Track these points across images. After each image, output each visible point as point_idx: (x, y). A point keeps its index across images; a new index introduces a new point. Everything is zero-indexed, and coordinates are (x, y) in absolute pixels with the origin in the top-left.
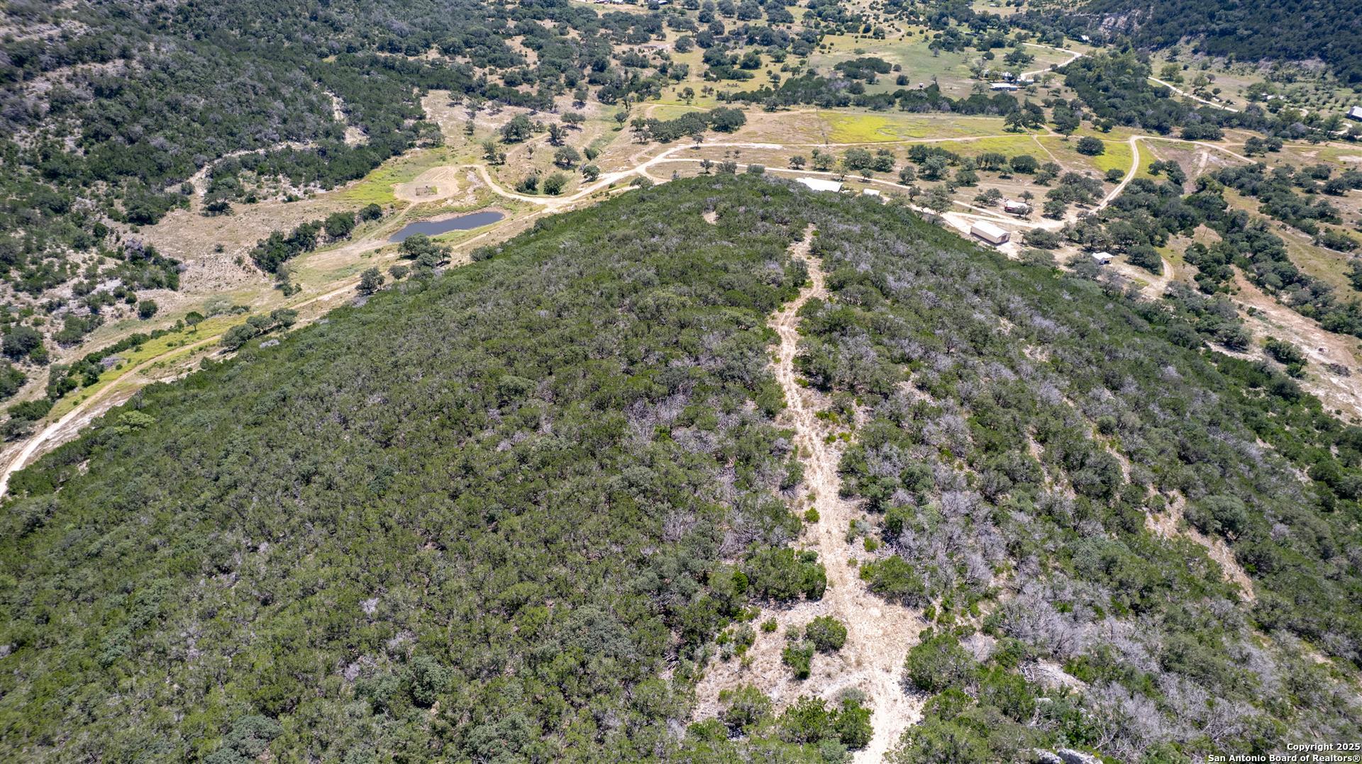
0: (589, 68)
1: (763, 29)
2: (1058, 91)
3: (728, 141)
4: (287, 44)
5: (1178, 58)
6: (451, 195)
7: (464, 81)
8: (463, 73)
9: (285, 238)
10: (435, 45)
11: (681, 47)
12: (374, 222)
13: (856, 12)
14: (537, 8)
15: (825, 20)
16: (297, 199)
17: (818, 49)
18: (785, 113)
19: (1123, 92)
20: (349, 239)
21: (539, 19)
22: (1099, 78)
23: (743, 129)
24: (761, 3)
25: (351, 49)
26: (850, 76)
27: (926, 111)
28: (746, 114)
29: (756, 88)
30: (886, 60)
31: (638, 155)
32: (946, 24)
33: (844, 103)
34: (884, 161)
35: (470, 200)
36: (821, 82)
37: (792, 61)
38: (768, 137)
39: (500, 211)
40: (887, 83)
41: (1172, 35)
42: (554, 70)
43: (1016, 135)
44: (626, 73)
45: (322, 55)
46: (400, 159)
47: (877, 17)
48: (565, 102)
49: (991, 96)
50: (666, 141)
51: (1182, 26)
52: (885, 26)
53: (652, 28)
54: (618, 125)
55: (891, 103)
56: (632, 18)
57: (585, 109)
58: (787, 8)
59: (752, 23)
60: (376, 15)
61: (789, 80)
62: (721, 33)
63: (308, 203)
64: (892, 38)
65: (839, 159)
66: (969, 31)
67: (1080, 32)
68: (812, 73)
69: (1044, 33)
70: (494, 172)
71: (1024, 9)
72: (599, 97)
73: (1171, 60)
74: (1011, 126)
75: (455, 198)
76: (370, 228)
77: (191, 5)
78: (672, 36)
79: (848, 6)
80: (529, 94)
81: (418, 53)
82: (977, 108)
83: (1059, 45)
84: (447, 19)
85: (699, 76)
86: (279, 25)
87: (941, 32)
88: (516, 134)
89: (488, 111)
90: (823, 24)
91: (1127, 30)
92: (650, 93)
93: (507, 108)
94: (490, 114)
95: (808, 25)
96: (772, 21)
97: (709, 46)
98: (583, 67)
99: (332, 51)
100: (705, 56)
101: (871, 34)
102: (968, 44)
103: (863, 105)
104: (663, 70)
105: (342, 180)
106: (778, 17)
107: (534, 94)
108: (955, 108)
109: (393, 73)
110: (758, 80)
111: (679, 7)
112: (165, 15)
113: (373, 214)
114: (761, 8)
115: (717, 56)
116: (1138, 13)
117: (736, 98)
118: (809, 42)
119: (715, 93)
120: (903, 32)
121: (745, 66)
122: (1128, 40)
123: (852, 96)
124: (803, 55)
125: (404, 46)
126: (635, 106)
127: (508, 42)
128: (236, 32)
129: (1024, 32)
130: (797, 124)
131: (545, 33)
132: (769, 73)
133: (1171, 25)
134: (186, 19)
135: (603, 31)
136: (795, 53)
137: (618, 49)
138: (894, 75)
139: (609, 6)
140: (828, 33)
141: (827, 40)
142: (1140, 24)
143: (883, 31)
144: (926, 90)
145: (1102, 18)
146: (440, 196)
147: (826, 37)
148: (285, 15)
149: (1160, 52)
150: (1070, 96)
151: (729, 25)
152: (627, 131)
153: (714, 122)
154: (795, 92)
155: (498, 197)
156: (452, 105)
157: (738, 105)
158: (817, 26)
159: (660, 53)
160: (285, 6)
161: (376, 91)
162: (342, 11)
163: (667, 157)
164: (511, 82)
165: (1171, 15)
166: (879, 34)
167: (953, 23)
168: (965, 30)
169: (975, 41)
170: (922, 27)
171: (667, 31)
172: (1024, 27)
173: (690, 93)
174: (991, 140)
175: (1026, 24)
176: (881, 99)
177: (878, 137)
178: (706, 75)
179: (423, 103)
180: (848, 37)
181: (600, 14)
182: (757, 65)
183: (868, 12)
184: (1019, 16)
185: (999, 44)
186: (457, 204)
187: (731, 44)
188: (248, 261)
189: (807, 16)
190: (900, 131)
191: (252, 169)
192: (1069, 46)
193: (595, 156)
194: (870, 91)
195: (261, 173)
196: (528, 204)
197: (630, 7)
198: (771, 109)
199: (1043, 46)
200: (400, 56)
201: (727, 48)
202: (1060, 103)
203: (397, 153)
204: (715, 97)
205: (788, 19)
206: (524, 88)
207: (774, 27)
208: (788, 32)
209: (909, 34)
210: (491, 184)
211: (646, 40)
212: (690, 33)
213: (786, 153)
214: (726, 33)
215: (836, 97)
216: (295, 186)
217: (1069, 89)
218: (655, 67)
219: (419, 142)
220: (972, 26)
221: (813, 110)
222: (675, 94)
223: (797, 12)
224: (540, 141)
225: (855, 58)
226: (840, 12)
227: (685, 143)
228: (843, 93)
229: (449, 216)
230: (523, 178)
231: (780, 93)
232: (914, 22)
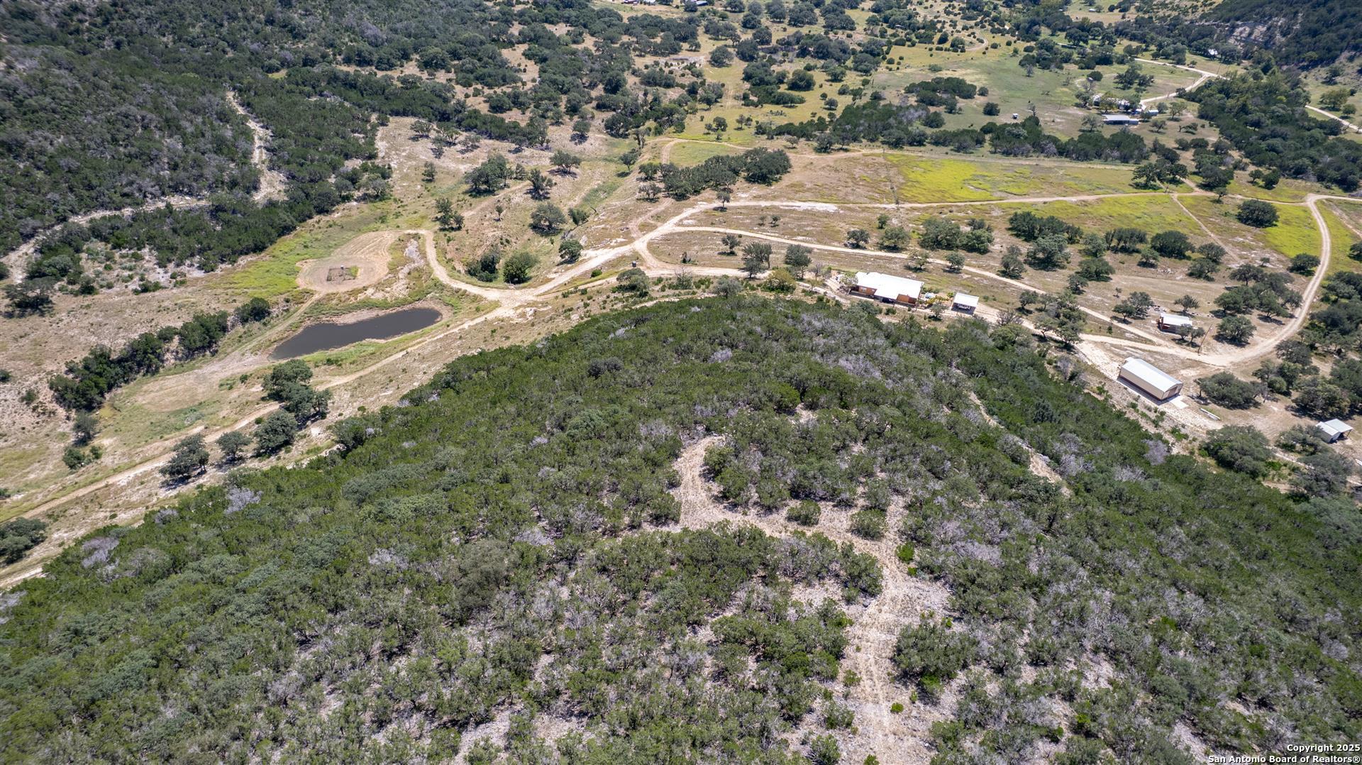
0: (601, 86)
1: (818, 38)
2: (1194, 127)
3: (765, 198)
4: (230, 54)
5: (1338, 79)
6: (374, 280)
7: (438, 104)
8: (441, 94)
9: (114, 356)
10: (417, 57)
11: (718, 60)
12: (257, 324)
13: (930, 18)
14: (551, 10)
15: (892, 26)
16: (157, 287)
17: (884, 64)
18: (842, 155)
19: (1279, 129)
20: (214, 353)
21: (552, 23)
22: (1244, 109)
23: (787, 179)
24: (817, 5)
25: (308, 62)
26: (926, 101)
27: (1026, 154)
28: (791, 155)
29: (806, 118)
30: (969, 80)
31: (641, 220)
32: (1038, 33)
33: (918, 141)
34: (978, 238)
35: (399, 289)
36: (889, 112)
37: (852, 79)
38: (821, 193)
39: (437, 307)
40: (970, 114)
41: (1329, 50)
42: (552, 92)
43: (1149, 193)
44: (645, 94)
45: (271, 69)
46: (325, 219)
47: (954, 24)
48: (560, 136)
49: (1108, 132)
50: (681, 197)
51: (1343, 38)
52: (964, 35)
53: (683, 35)
54: (624, 168)
55: (980, 142)
56: (662, 22)
57: (586, 145)
58: (848, 12)
59: (804, 30)
60: (349, 19)
61: (848, 108)
62: (768, 42)
63: (171, 295)
64: (974, 51)
65: (915, 229)
66: (1066, 43)
67: (1208, 46)
68: (876, 97)
69: (1160, 46)
70: (443, 243)
71: (1132, 15)
72: (607, 127)
73: (1329, 81)
74: (1143, 180)
75: (379, 286)
76: (249, 334)
77: (114, 5)
78: (708, 45)
79: (919, 10)
80: (515, 125)
81: (391, 66)
82: (1092, 152)
83: (1180, 62)
84: (436, 22)
85: (736, 98)
86: (224, 31)
87: (1033, 44)
88: (486, 182)
89: (459, 147)
90: (890, 31)
91: (1266, 43)
92: (671, 123)
93: (485, 142)
94: (462, 152)
95: (872, 34)
96: (830, 27)
97: (751, 58)
98: (593, 86)
99: (284, 63)
100: (745, 72)
101: (947, 45)
102: (1067, 60)
103: (944, 144)
104: (692, 91)
105: (231, 255)
106: (837, 23)
107: (523, 124)
108: (1063, 151)
109: (353, 94)
110: (809, 108)
111: (720, 9)
112: (80, 16)
113: (257, 312)
114: (817, 11)
115: (760, 73)
116: (1282, 21)
117: (781, 131)
118: (873, 55)
119: (754, 123)
120: (986, 43)
121: (794, 86)
122: (1268, 55)
123: (929, 131)
124: (867, 72)
125: (375, 58)
126: (650, 140)
127: (506, 53)
128: (168, 39)
129: (1135, 44)
130: (858, 172)
131: (553, 41)
132: (824, 96)
133: (1328, 37)
134: (106, 22)
135: (625, 39)
136: (856, 69)
137: (640, 63)
138: (980, 100)
139: (640, 6)
140: (896, 43)
141: (896, 52)
142: (1284, 35)
143: (962, 43)
144: (1023, 125)
145: (1234, 28)
146: (359, 283)
147: (894, 48)
148: (232, 18)
149: (1314, 71)
150: (1212, 136)
151: (779, 33)
152: (633, 182)
153: (748, 170)
154: (856, 126)
155: (439, 286)
156: (415, 139)
157: (780, 143)
158: (883, 34)
159: (691, 67)
160: (233, 7)
161: (320, 120)
162: (308, 13)
163: (680, 224)
164: (497, 107)
165: (1328, 25)
166: (957, 46)
167: (1045, 32)
168: (1061, 41)
169: (1075, 57)
170: (1008, 37)
171: (703, 39)
172: (1133, 38)
173: (721, 124)
174: (1116, 201)
175: (1139, 33)
176: (968, 138)
177: (963, 194)
178: (745, 97)
179: (379, 134)
180: (921, 49)
181: (626, 16)
182: (808, 85)
183: (943, 17)
184: (1128, 24)
185: (1106, 61)
186: (379, 296)
187: (778, 57)
188: (46, 395)
189: (872, 22)
190: (995, 184)
191: (106, 240)
192: (1194, 63)
193: (584, 219)
194: (952, 124)
195: (117, 246)
196: (476, 298)
197: (663, 8)
198: (824, 149)
199: (1160, 62)
200: (365, 71)
201: (772, 62)
202: (1200, 145)
203: (322, 211)
204: (753, 130)
205: (849, 25)
206: (512, 116)
207: (831, 35)
208: (848, 41)
209: (994, 46)
210: (434, 263)
211: (675, 51)
212: (730, 42)
213: (843, 218)
214: (774, 43)
215: (908, 133)
216: (162, 264)
217: (1207, 123)
218: (683, 86)
219: (357, 194)
220: (1070, 37)
221: (878, 151)
222: (702, 125)
223: (860, 16)
224: (517, 192)
225: (930, 77)
226: (910, 17)
227: (706, 202)
228: (917, 127)
229: (365, 315)
230: (480, 253)
231: (838, 125)
232: (999, 31)
